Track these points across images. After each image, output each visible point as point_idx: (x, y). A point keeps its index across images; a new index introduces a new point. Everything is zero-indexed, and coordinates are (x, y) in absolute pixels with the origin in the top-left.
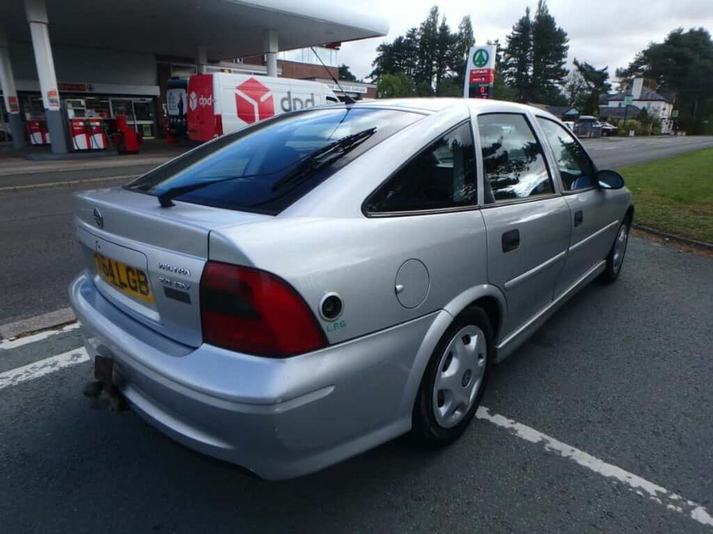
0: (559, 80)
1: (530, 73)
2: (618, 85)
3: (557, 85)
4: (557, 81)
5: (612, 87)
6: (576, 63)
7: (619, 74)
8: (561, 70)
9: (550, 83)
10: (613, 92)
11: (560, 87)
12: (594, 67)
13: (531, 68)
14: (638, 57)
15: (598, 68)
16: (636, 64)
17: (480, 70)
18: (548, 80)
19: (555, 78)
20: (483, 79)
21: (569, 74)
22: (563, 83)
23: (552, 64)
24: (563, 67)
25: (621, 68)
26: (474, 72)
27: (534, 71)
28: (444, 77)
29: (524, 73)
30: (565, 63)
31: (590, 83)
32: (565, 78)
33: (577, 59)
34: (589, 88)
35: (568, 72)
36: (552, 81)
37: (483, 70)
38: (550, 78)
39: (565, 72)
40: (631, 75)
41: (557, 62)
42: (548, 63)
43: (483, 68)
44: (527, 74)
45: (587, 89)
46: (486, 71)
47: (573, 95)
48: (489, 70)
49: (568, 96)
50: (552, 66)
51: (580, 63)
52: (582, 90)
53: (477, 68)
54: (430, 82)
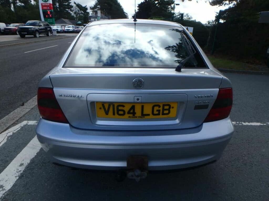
0: (70, 9)
1: (58, 6)
2: (92, 12)
3: (70, 12)
4: (69, 10)
5: (90, 13)
6: (75, 3)
7: (91, 8)
8: (70, 5)
9: (66, 10)
10: (90, 15)
11: (71, 12)
12: (82, 5)
13: (58, 4)
14: (96, 3)
15: (83, 5)
16: (96, 5)
17: (46, 4)
18: (66, 9)
19: (68, 9)
20: (48, 8)
21: (73, 7)
22: (72, 11)
23: (66, 3)
24: (70, 4)
25: (91, 6)
26: (43, 5)
27: (59, 5)
28: (17, 5)
29: (55, 6)
30: (71, 3)
31: (82, 11)
32: (72, 9)
33: (75, 2)
34: (82, 13)
35: (73, 6)
36: (67, 10)
37: (47, 4)
38: (67, 9)
39: (72, 7)
40: (95, 9)
41: (68, 2)
42: (64, 2)
43: (47, 3)
44: (56, 6)
45: (81, 14)
46: (49, 4)
47: (77, 16)
48: (50, 4)
49: (75, 16)
50: (66, 4)
51: (76, 3)
52: (79, 14)
53: (44, 3)
54: (10, 7)
